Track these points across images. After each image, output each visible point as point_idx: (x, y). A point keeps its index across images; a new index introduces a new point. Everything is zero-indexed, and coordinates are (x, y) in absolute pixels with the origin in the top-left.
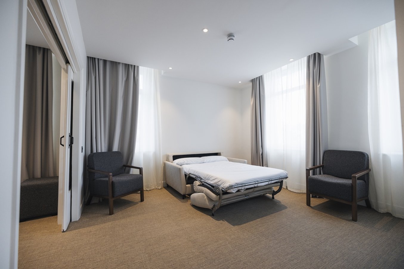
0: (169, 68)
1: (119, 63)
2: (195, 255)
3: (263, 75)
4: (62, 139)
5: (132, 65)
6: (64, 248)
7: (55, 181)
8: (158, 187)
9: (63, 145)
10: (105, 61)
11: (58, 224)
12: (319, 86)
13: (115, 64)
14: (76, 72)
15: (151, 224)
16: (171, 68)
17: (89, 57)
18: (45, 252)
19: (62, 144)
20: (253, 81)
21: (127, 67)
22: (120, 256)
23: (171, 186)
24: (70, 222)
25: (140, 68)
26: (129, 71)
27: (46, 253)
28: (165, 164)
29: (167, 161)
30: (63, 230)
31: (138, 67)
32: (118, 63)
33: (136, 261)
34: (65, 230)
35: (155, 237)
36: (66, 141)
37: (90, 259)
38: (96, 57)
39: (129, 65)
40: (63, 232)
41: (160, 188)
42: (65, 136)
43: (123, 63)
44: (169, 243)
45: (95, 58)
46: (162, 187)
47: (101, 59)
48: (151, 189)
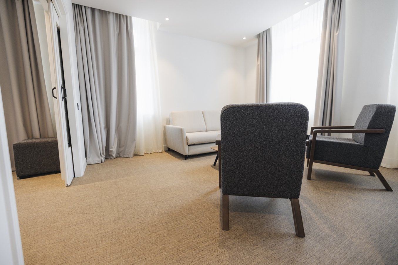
0: (165, 18)
1: (109, 12)
2: (201, 201)
3: (271, 28)
4: (54, 90)
5: (123, 16)
6: (69, 197)
7: (54, 139)
8: (159, 151)
9: (56, 98)
10: (93, 10)
11: (63, 179)
12: (337, 33)
13: (104, 13)
14: (61, 15)
15: (155, 179)
16: (167, 19)
17: (74, 4)
18: (51, 200)
19: (54, 96)
20: (258, 36)
21: (118, 16)
22: (126, 202)
23: (173, 149)
24: (74, 177)
25: (134, 19)
26: (121, 22)
27: (53, 201)
28: (165, 127)
29: (167, 124)
30: (67, 184)
31: (131, 17)
32: (107, 13)
33: (143, 206)
34: (68, 185)
35: (160, 188)
36: (59, 93)
37: (97, 205)
38: (83, 4)
39: (120, 15)
40: (67, 186)
41: (160, 152)
42: (56, 88)
43: (113, 13)
44: (174, 192)
45: (81, 6)
46: (163, 151)
47: (88, 7)
48: (152, 153)
